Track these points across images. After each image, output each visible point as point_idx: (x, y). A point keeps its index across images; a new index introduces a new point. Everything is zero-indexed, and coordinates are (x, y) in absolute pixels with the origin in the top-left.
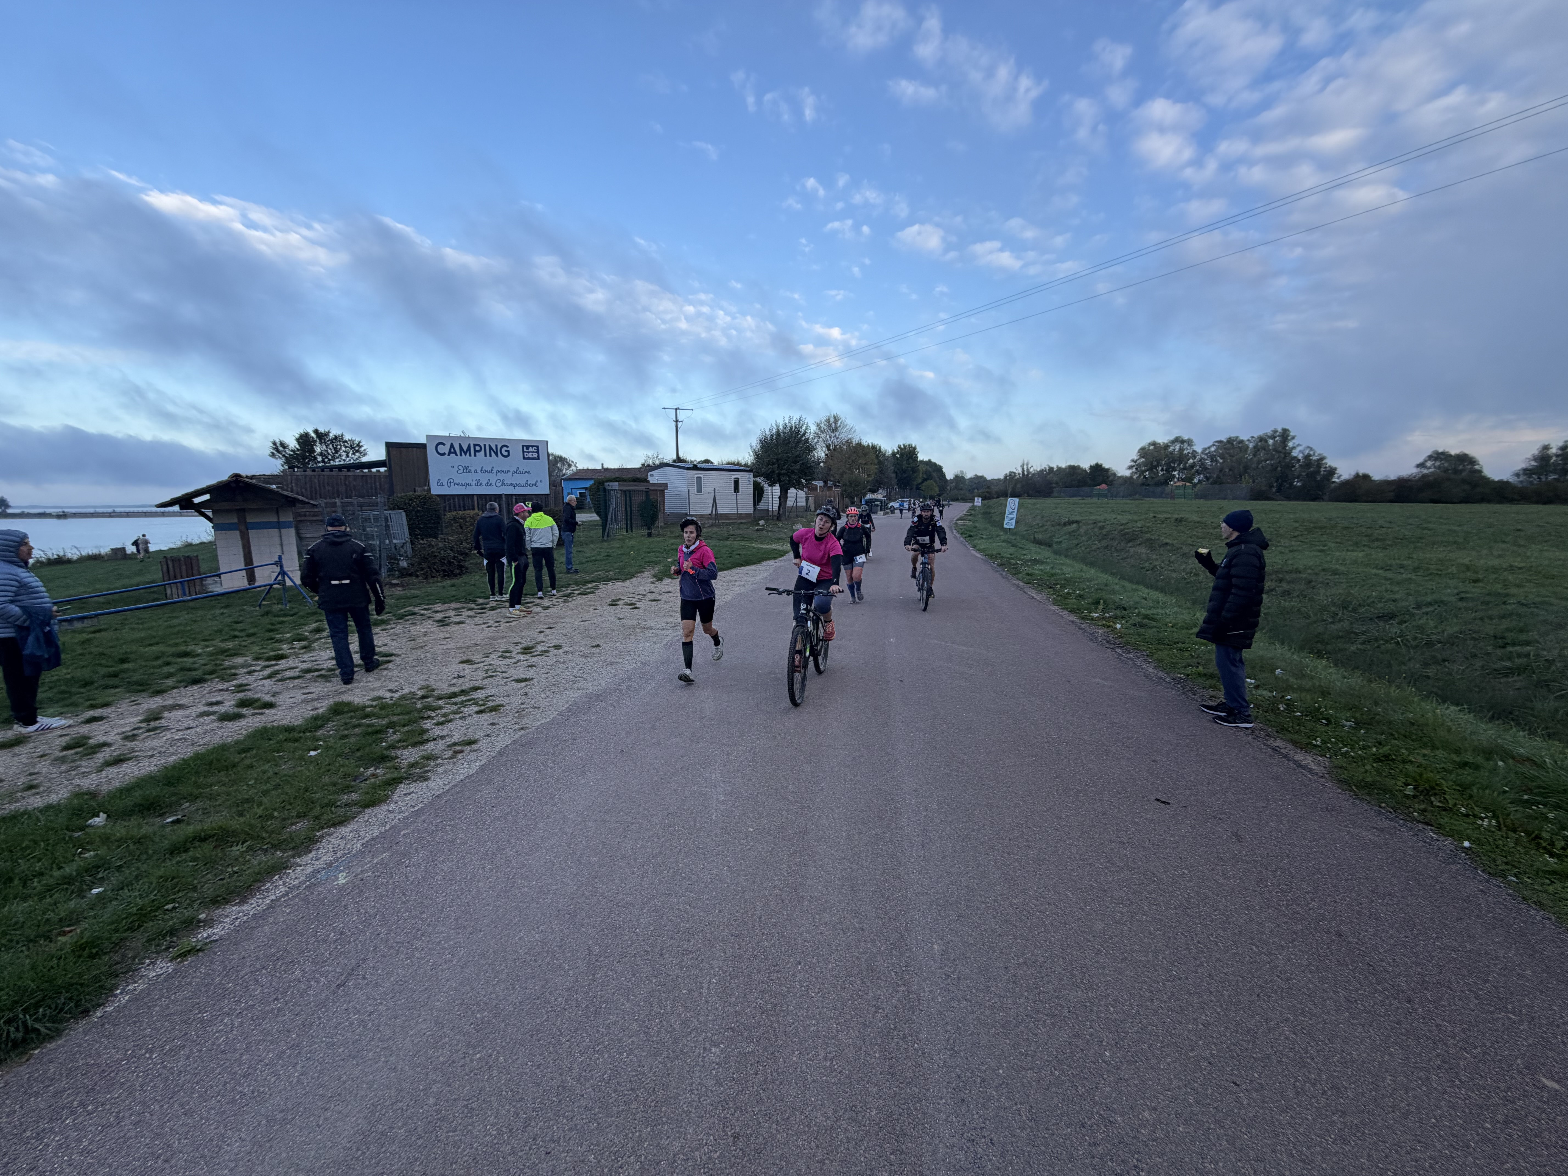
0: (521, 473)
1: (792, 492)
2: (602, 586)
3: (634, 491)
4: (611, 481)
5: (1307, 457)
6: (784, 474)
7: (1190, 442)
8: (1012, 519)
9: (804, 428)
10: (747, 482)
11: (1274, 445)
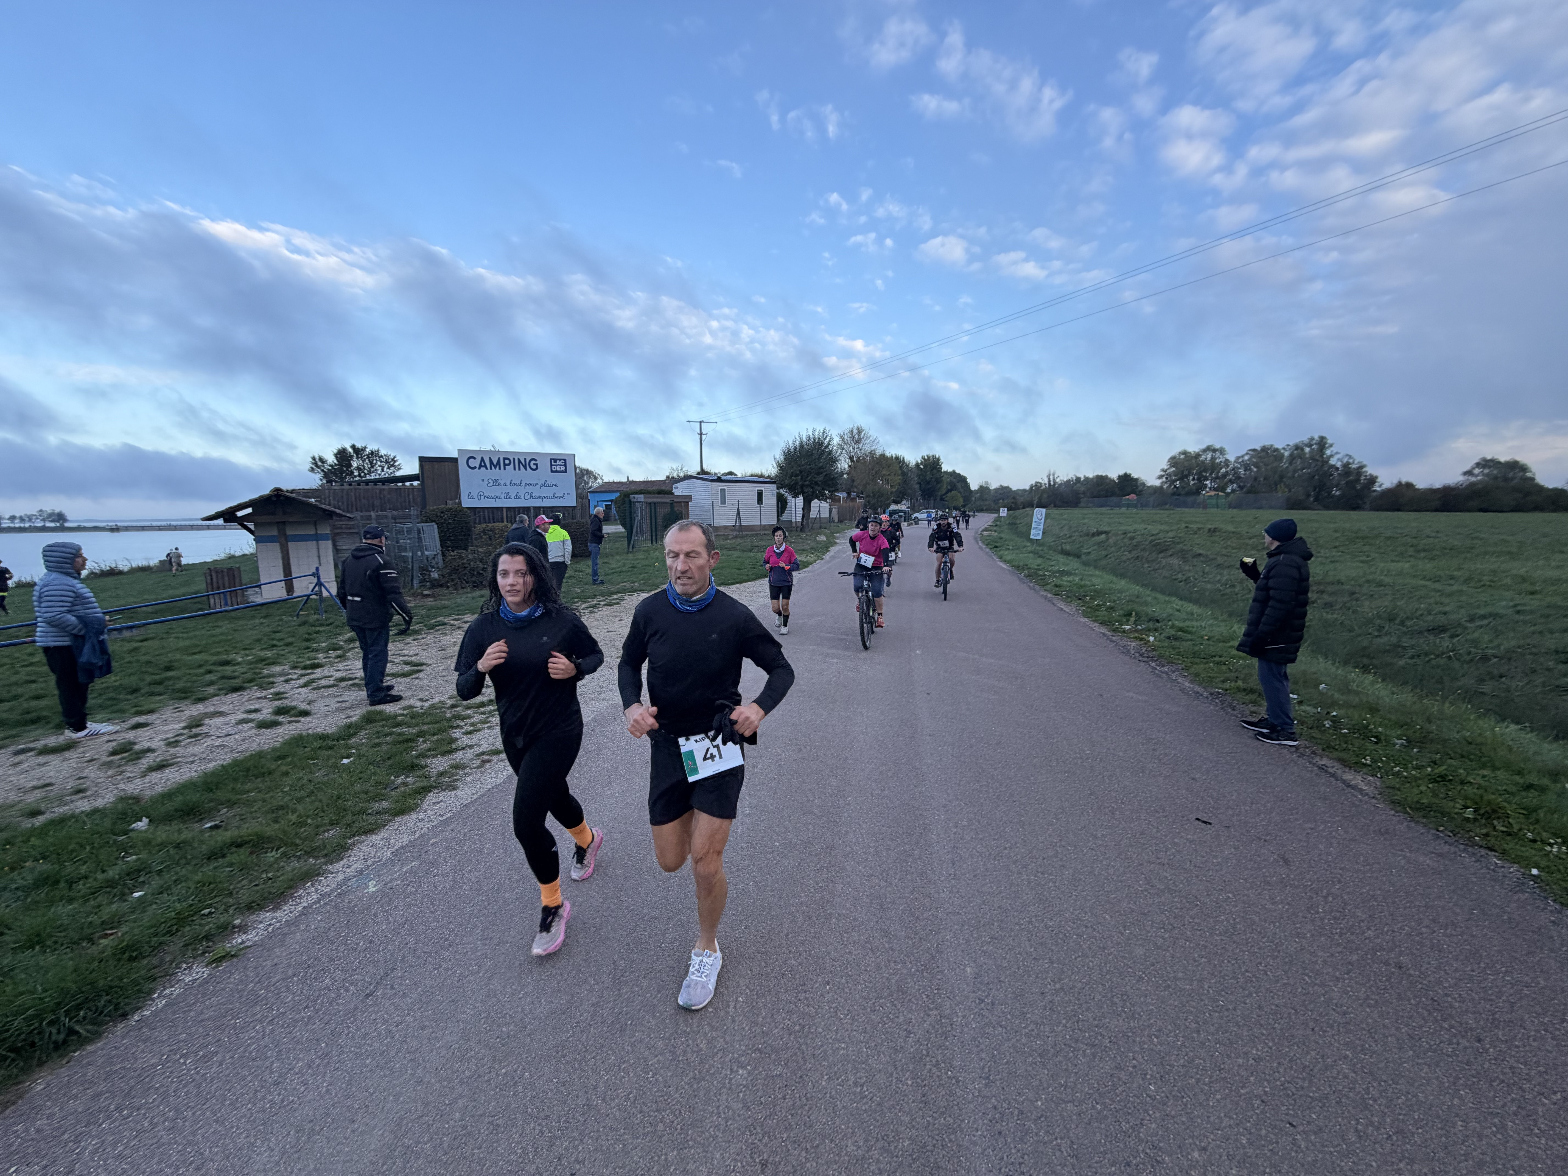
0: (548, 486)
1: (815, 503)
2: (627, 596)
3: (658, 503)
4: (636, 493)
5: (1346, 465)
6: (807, 486)
7: (1222, 451)
8: (1039, 529)
9: (828, 440)
10: (770, 493)
11: (1310, 452)
